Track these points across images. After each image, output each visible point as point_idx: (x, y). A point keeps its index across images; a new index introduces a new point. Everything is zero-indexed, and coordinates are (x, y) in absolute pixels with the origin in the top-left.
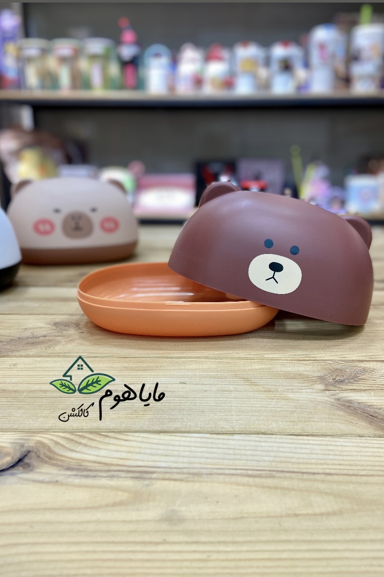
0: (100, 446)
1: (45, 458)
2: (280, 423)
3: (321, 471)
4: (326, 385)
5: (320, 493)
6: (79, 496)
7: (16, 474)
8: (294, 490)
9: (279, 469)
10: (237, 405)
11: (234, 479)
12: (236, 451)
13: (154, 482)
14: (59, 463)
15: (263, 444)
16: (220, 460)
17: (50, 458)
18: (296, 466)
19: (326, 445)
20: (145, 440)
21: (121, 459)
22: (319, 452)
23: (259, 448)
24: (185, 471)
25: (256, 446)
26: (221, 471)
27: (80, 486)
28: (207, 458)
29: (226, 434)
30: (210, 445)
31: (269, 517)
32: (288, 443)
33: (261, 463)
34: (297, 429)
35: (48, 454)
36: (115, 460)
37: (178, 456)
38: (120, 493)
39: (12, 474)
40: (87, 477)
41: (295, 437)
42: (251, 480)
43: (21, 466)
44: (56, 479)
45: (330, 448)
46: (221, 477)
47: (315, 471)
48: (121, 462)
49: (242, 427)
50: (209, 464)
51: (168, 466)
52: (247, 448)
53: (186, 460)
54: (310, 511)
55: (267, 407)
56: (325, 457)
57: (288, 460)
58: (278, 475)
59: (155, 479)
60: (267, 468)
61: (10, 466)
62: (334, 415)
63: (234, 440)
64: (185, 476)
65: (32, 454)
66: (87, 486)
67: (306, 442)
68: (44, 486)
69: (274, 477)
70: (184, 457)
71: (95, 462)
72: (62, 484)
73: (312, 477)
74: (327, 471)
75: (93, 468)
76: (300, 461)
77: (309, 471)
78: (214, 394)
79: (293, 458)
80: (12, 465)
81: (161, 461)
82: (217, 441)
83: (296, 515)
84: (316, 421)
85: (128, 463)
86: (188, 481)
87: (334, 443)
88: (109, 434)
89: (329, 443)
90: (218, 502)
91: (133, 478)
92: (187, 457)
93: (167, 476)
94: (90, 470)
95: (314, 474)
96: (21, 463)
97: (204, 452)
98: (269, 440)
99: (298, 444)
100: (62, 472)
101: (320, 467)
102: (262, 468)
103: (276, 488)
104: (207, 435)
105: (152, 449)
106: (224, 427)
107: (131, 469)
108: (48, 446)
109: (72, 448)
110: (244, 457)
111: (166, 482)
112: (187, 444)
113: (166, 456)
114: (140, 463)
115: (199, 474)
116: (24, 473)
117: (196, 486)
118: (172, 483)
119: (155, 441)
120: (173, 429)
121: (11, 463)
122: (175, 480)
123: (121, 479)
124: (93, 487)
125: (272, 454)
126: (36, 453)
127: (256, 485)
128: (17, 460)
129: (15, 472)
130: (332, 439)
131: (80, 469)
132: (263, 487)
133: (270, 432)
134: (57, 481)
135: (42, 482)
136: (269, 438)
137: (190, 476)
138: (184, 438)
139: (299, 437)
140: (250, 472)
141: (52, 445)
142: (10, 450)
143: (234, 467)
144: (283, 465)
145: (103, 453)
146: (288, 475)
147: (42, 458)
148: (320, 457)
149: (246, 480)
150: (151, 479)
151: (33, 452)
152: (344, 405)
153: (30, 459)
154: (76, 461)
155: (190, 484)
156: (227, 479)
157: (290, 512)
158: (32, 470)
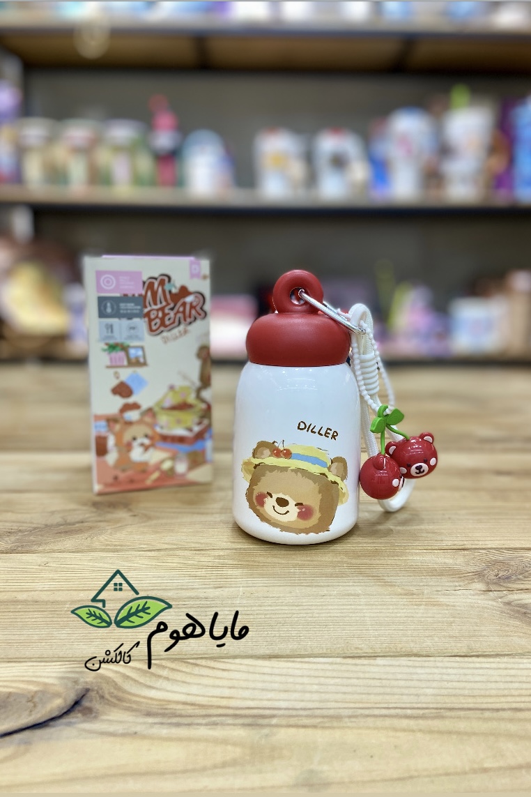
0: (188, 679)
1: (114, 700)
2: (436, 639)
3: (506, 706)
4: (488, 584)
5: (511, 736)
6: (172, 754)
7: (75, 723)
8: (474, 734)
9: (449, 706)
10: (372, 615)
11: (388, 722)
12: (384, 681)
13: (275, 730)
14: (134, 706)
15: (419, 670)
16: (364, 696)
17: (120, 699)
18: (470, 700)
19: (506, 669)
20: (251, 669)
21: (221, 697)
22: (498, 679)
23: (415, 677)
24: (318, 712)
25: (411, 674)
26: (367, 712)
27: (169, 739)
28: (345, 693)
29: (364, 657)
30: (346, 675)
31: (447, 774)
32: (453, 668)
33: (422, 699)
34: (462, 647)
35: (116, 692)
36: (215, 699)
37: (304, 692)
38: (229, 748)
39: (69, 724)
40: (178, 725)
41: (461, 659)
42: (412, 723)
43: (79, 711)
44: (133, 729)
45: (513, 672)
46: (370, 720)
47: (498, 706)
48: (224, 703)
49: (384, 645)
50: (350, 702)
51: (291, 707)
52: (399, 676)
53: (316, 697)
55: (413, 617)
56: (507, 686)
57: (458, 692)
58: (448, 713)
59: (277, 726)
60: (431, 706)
61: (63, 712)
62: (508, 626)
63: (378, 665)
64: (319, 720)
65: (93, 694)
66: (180, 739)
67: (478, 665)
68: (118, 740)
69: (443, 717)
70: (310, 692)
71: (185, 703)
72: (144, 737)
73: (495, 715)
74: (514, 705)
75: (183, 712)
76: (476, 692)
77: (490, 706)
78: (336, 600)
79: (464, 688)
80: (65, 710)
81: (279, 700)
82: (354, 668)
83: (485, 770)
84: (485, 636)
85: (233, 703)
86: (323, 728)
87: (516, 666)
88: (199, 662)
89: (509, 666)
90: (372, 757)
91: (244, 725)
92: (317, 692)
93: (292, 721)
94: (181, 716)
95: (497, 710)
96: (78, 708)
97: (338, 685)
98: (426, 664)
99: (468, 668)
100: (141, 720)
101: (503, 699)
102: (424, 706)
103: (450, 733)
104: (338, 660)
105: (264, 682)
106: (360, 646)
107: (238, 712)
108: (114, 681)
109: (148, 683)
110: (396, 690)
111: (293, 731)
112: (312, 673)
113: (286, 691)
114: (251, 704)
115: (338, 718)
116: (84, 721)
117: (337, 734)
118: (302, 731)
119: (266, 670)
120: (288, 652)
121: (63, 708)
122: (304, 726)
123: (228, 728)
124: (189, 739)
125: (435, 684)
126: (98, 693)
127: (420, 730)
128: (73, 703)
129: (74, 720)
130: (512, 660)
131: (165, 714)
132: (431, 732)
133: (425, 653)
134: (136, 733)
135: (113, 735)
136: (425, 661)
137: (326, 720)
138: (307, 665)
139: (466, 659)
140: (409, 712)
141: (119, 680)
142: (60, 689)
143: (386, 705)
144: (453, 699)
145: (194, 690)
146: (462, 713)
147: (107, 699)
148: (502, 686)
149: (405, 723)
150: (269, 726)
151: (93, 690)
152: (518, 612)
153: (91, 701)
154: (158, 703)
155: (327, 732)
156: (379, 722)
157: (476, 766)
158: (96, 717)
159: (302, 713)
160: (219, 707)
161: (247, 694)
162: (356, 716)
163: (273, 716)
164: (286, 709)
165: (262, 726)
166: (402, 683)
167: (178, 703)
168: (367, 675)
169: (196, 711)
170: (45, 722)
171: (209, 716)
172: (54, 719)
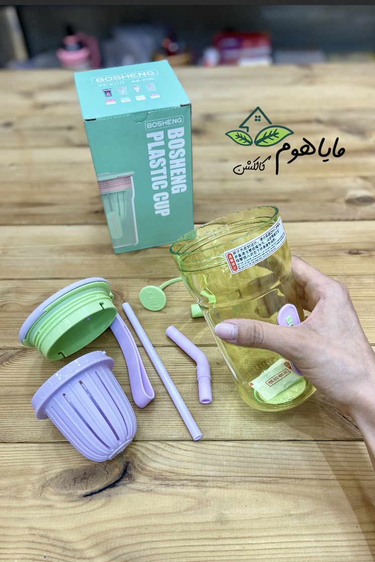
0: (170, 456)
1: (140, 469)
5: (305, 496)
7: (126, 484)
9: (282, 476)
13: (208, 489)
14: (149, 473)
16: (246, 469)
18: (292, 472)
20: (197, 450)
21: (185, 469)
23: (270, 456)
24: (226, 479)
26: (247, 479)
27: (166, 494)
28: (238, 467)
30: (239, 454)
31: (275, 517)
33: (271, 471)
35: (140, 464)
36: (182, 470)
37: (221, 465)
39: (124, 485)
40: (168, 485)
42: (264, 486)
43: (127, 477)
44: (150, 488)
46: (247, 484)
48: (186, 472)
50: (240, 473)
51: (215, 475)
52: (262, 456)
53: (225, 469)
57: (288, 466)
58: (281, 481)
59: (209, 487)
60: (274, 475)
63: (254, 448)
64: (226, 484)
65: (130, 465)
66: (169, 494)
68: (145, 494)
69: (278, 483)
70: (223, 466)
72: (155, 493)
73: (301, 482)
75: (170, 478)
77: (300, 476)
79: (291, 464)
80: (121, 476)
81: (210, 471)
82: (243, 450)
83: (290, 515)
85: (190, 472)
86: (227, 488)
90: (246, 506)
91: (195, 486)
92: (226, 466)
93: (215, 484)
94: (169, 480)
96: (126, 474)
97: (236, 461)
100: (153, 482)
103: (279, 493)
107: (193, 478)
110: (260, 465)
111: (215, 489)
112: (224, 453)
113: (213, 465)
114: (198, 473)
115: (234, 482)
116: (130, 483)
117: (233, 491)
118: (219, 490)
119: (204, 451)
122: (220, 487)
123: (189, 487)
124: (173, 494)
125: (277, 461)
126: (132, 464)
127: (268, 491)
128: (123, 471)
129: (125, 482)
132: (272, 492)
134: (151, 490)
135: (142, 491)
137: (229, 484)
140: (264, 479)
146: (287, 481)
149: (262, 486)
150: (205, 487)
151: (130, 463)
153: (130, 470)
155: (229, 491)
156: (251, 486)
158: (134, 480)
160: (184, 475)
161: (196, 466)
162: (241, 482)
163: (207, 481)
164: (212, 476)
165: (202, 487)
167: (167, 471)
168: (248, 455)
169: (175, 477)
170: (114, 483)
171: (180, 480)
172: (117, 481)
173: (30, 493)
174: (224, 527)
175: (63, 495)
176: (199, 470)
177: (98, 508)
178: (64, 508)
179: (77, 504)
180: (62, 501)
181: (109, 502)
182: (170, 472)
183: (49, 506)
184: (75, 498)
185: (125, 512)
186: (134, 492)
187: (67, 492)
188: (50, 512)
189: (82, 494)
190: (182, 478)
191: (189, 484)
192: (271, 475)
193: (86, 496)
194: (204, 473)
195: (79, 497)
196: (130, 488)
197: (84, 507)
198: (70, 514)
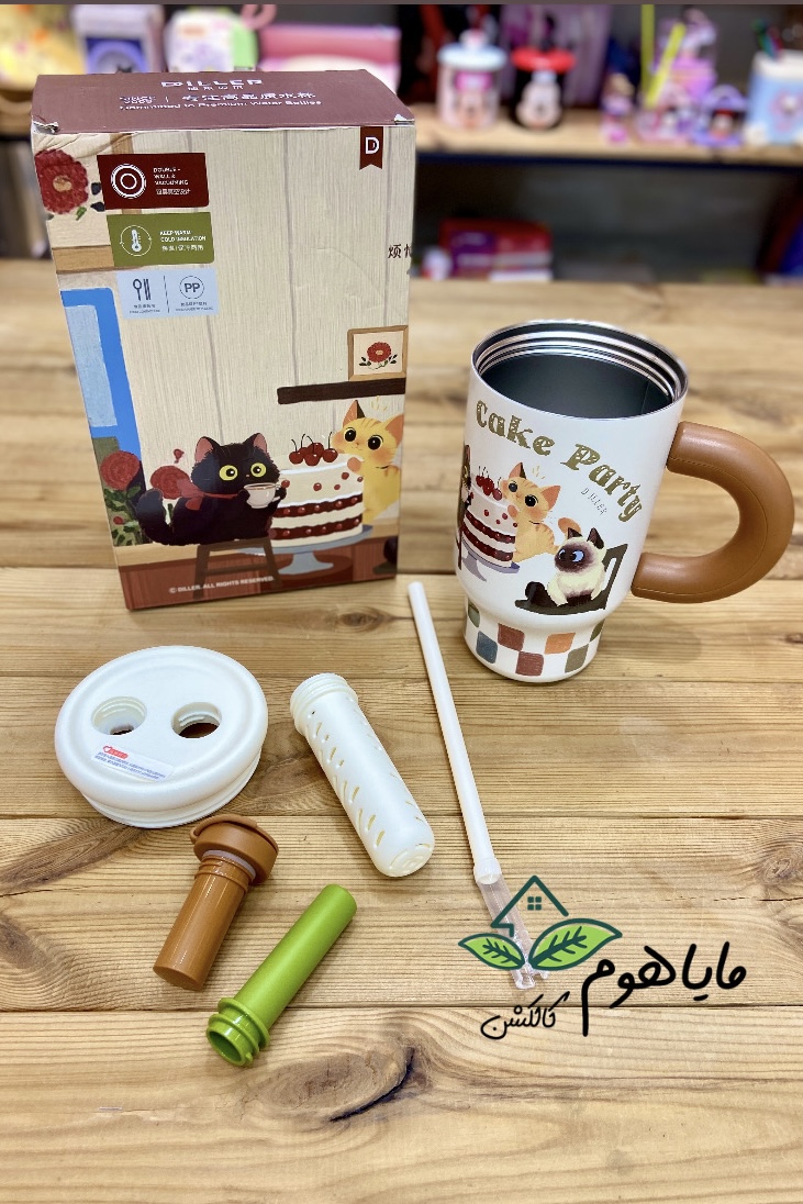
1: (440, 1065)
3: (773, 1075)
5: (775, 1112)
6: (504, 1132)
8: (745, 1109)
9: (725, 1075)
11: (677, 1096)
12: (669, 1044)
13: (583, 1104)
15: (700, 1029)
16: (653, 1065)
17: (444, 1064)
18: (744, 1067)
19: (776, 1026)
21: (532, 1063)
23: (696, 1037)
24: (616, 1083)
26: (657, 1083)
27: (499, 1115)
33: (703, 1065)
35: (438, 1054)
38: (549, 1125)
39: (411, 1095)
40: (502, 1097)
42: (691, 1096)
43: (415, 1079)
44: (466, 1102)
46: (660, 1093)
47: (767, 1075)
48: (534, 1069)
50: (641, 1070)
51: (592, 1075)
52: (682, 1036)
53: (612, 1062)
54: (766, 1145)
56: (775, 1049)
58: (725, 1085)
59: (585, 1099)
60: (710, 1075)
62: (782, 959)
64: (617, 1092)
65: (419, 1055)
66: (508, 1115)
67: (752, 1021)
68: (456, 1115)
69: (717, 1089)
72: (477, 1112)
74: (781, 1075)
76: (748, 1057)
77: (760, 1075)
79: (738, 1052)
80: (402, 1078)
83: (752, 1152)
85: (543, 1070)
86: (622, 1102)
90: (664, 1136)
91: (556, 1098)
92: (613, 1056)
93: (597, 1093)
94: (500, 1086)
95: (766, 1080)
96: (412, 1075)
99: (743, 1026)
100: (469, 1090)
101: (770, 1066)
103: (725, 1108)
107: (551, 1082)
110: (680, 1055)
111: (598, 1105)
115: (633, 1089)
116: (423, 1092)
117: (634, 1107)
118: (606, 1104)
121: (399, 1076)
122: (607, 1100)
123: (544, 1101)
124: (515, 1115)
125: (713, 1047)
126: (423, 1054)
127: (702, 1106)
128: (406, 1069)
129: (413, 1091)
132: (710, 1107)
134: (469, 1107)
135: (451, 1109)
136: (705, 1015)
137: (624, 1092)
140: (692, 1082)
141: (437, 1037)
142: (390, 1051)
144: (729, 1067)
146: (736, 1084)
147: (434, 1064)
148: (771, 1049)
150: (578, 1099)
151: (417, 1051)
152: (793, 936)
153: (420, 1065)
154: (478, 1067)
155: (627, 1107)
156: (668, 1095)
157: (745, 1147)
158: (430, 1086)
159: (602, 1083)
160: (531, 1075)
161: (552, 1058)
162: (647, 1088)
163: (578, 1088)
164: (588, 1078)
165: (570, 1099)
166: (684, 1045)
167: (494, 1068)
168: (654, 1035)
169: (513, 1080)
170: (390, 1093)
171: (524, 1086)
172: (396, 1089)
173: (218, 1116)
174: (626, 1179)
175: (289, 1117)
176: (558, 1066)
177: (365, 1144)
178: (294, 1146)
179: (321, 1136)
180: (286, 1131)
181: (386, 1131)
182: (502, 1070)
183: (261, 1142)
184: (314, 1125)
185: (420, 1151)
186: (434, 1109)
187: (294, 1112)
188: (265, 1153)
189: (326, 1117)
190: (529, 1081)
191: (544, 1094)
192: (705, 1075)
193: (336, 1119)
194: (570, 1071)
195: (323, 1122)
196: (424, 1103)
197: (336, 1142)
198: (308, 1158)
